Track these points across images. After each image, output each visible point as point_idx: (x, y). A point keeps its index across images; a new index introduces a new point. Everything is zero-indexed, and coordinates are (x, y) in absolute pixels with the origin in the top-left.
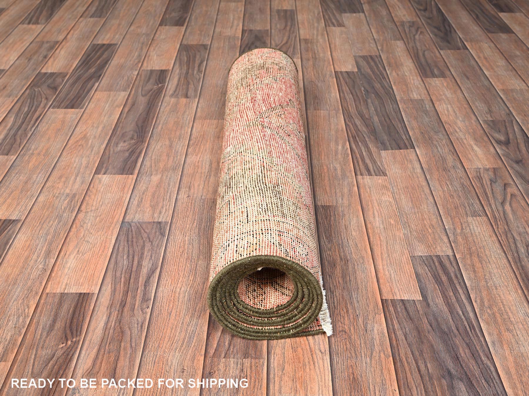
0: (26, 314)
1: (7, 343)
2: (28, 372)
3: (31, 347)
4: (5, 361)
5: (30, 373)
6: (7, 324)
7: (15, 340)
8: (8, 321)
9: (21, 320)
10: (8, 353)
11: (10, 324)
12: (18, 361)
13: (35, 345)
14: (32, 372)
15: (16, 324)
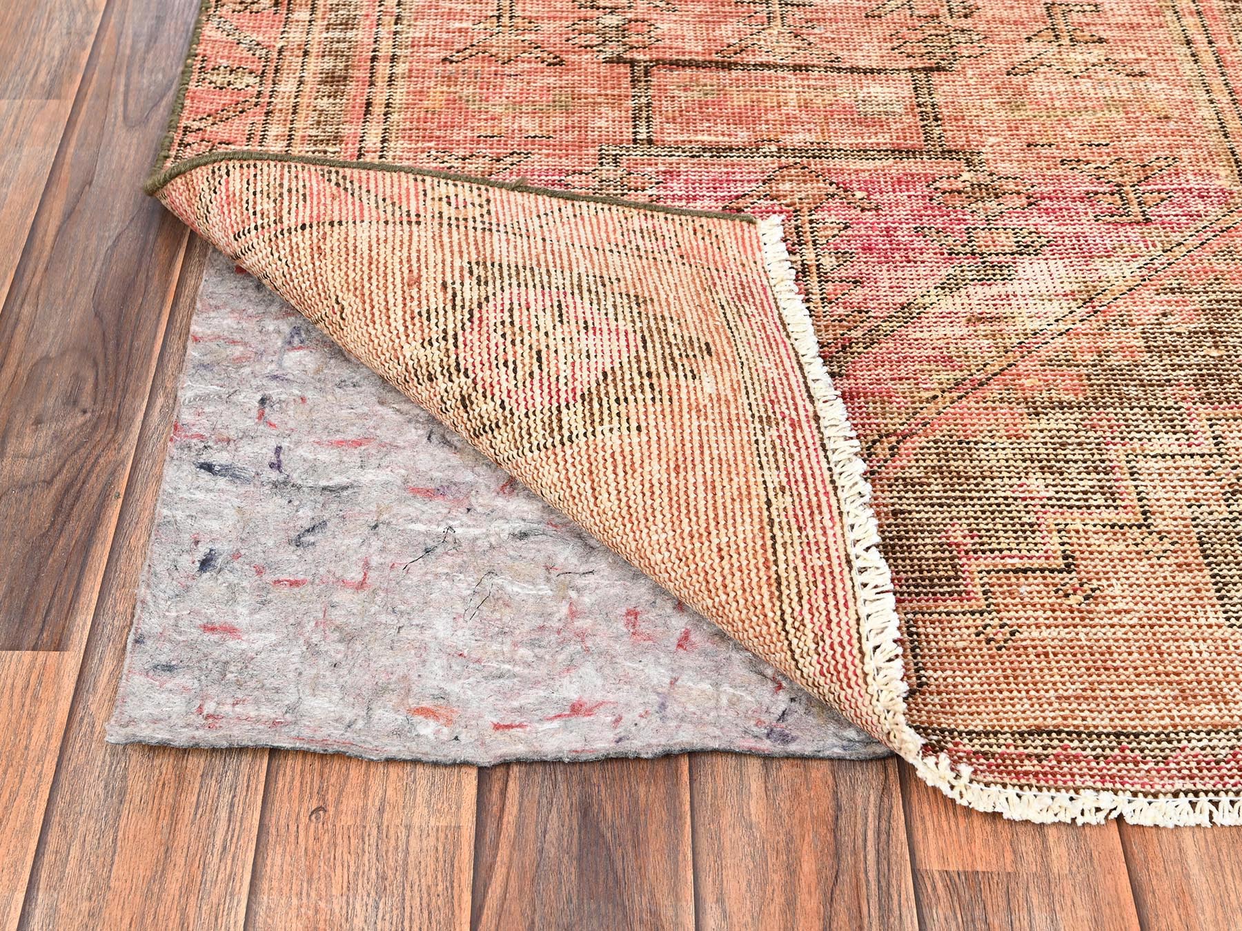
0: (90, 8)
1: (55, 63)
2: (116, 118)
3: (114, 71)
4: (58, 97)
5: (120, 118)
6: (48, 28)
7: (74, 58)
8: (50, 20)
9: (79, 18)
10: (61, 84)
11: (54, 26)
12: (88, 97)
13: (121, 65)
14: (125, 118)
15: (69, 28)
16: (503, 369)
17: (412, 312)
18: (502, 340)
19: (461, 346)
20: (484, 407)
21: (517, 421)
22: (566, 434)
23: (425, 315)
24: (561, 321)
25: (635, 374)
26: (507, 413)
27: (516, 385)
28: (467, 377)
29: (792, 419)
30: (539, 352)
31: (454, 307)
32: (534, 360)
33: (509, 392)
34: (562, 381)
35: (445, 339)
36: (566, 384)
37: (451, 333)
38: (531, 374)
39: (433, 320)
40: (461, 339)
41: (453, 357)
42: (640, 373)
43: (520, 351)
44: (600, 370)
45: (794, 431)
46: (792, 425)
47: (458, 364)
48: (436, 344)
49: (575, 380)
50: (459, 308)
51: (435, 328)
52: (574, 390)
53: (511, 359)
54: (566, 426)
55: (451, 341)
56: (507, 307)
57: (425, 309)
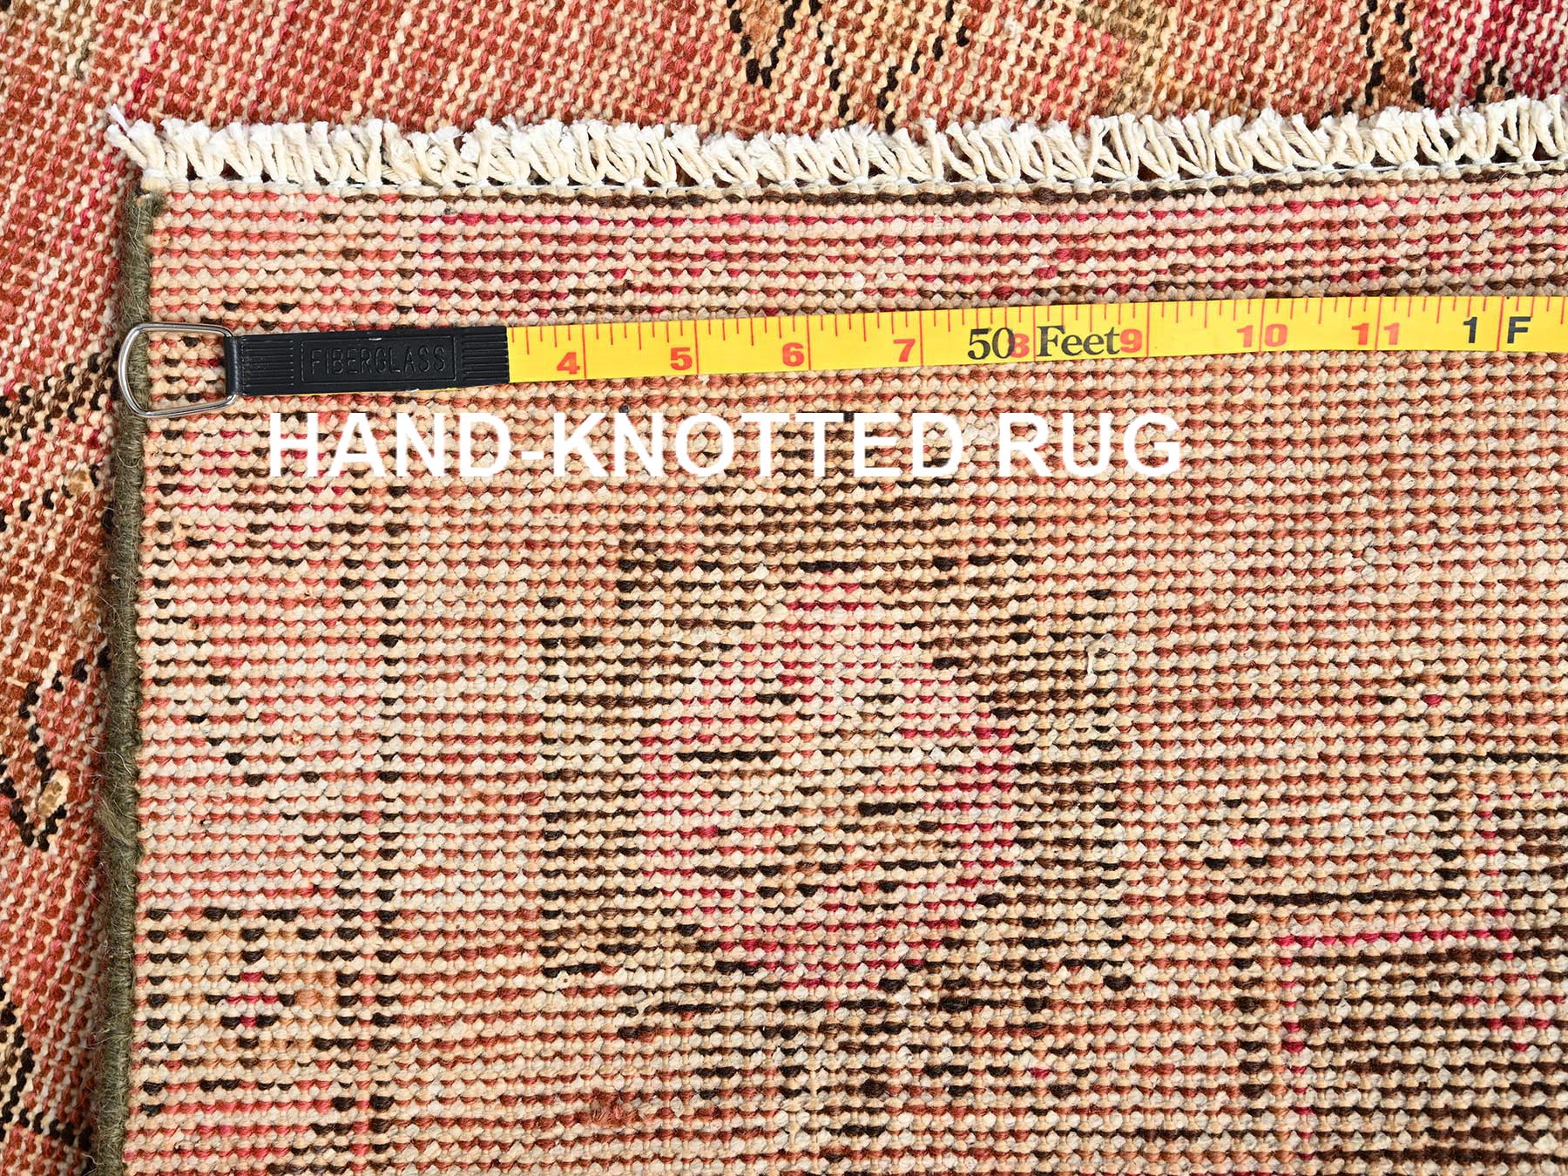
16: (899, 895)
17: (700, 1113)
18: (820, 897)
19: (820, 993)
20: (982, 950)
21: (1036, 871)
22: (1093, 754)
23: (713, 1083)
24: (766, 757)
25: (946, 595)
26: (1013, 892)
27: (948, 864)
28: (900, 984)
29: (1056, 254)
30: (864, 809)
31: (704, 1009)
32: (892, 820)
33: (962, 882)
34: (956, 758)
35: (787, 1032)
36: (965, 750)
37: (779, 1018)
38: (924, 827)
39: (735, 1060)
40: (801, 994)
41: (841, 1014)
42: (938, 584)
43: (860, 853)
44: (928, 674)
45: (1097, 254)
46: (1078, 256)
47: (867, 1005)
48: (800, 1058)
49: (955, 729)
50: (714, 997)
51: (758, 1059)
52: (979, 732)
53: (879, 874)
54: (1071, 755)
55: (798, 1019)
56: (715, 881)
57: (696, 1082)
